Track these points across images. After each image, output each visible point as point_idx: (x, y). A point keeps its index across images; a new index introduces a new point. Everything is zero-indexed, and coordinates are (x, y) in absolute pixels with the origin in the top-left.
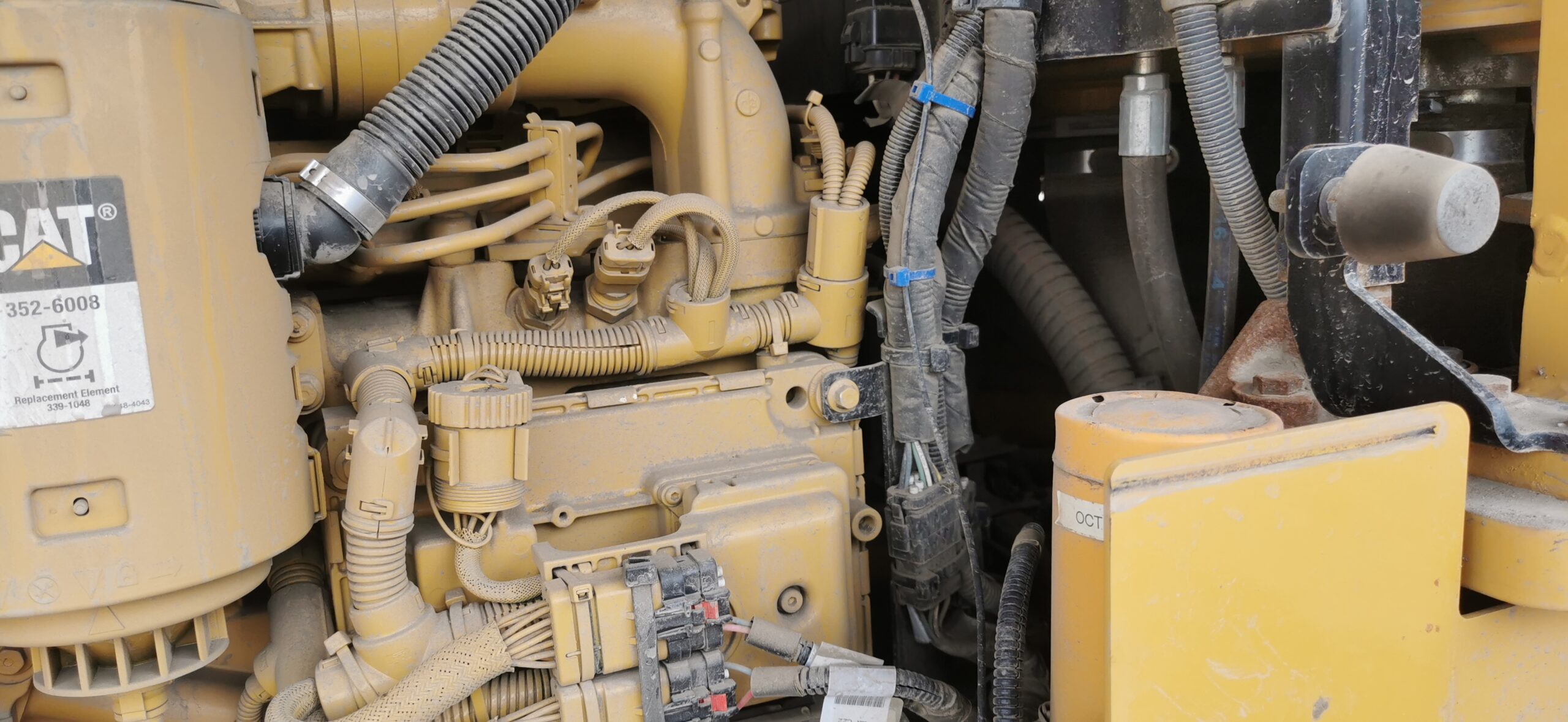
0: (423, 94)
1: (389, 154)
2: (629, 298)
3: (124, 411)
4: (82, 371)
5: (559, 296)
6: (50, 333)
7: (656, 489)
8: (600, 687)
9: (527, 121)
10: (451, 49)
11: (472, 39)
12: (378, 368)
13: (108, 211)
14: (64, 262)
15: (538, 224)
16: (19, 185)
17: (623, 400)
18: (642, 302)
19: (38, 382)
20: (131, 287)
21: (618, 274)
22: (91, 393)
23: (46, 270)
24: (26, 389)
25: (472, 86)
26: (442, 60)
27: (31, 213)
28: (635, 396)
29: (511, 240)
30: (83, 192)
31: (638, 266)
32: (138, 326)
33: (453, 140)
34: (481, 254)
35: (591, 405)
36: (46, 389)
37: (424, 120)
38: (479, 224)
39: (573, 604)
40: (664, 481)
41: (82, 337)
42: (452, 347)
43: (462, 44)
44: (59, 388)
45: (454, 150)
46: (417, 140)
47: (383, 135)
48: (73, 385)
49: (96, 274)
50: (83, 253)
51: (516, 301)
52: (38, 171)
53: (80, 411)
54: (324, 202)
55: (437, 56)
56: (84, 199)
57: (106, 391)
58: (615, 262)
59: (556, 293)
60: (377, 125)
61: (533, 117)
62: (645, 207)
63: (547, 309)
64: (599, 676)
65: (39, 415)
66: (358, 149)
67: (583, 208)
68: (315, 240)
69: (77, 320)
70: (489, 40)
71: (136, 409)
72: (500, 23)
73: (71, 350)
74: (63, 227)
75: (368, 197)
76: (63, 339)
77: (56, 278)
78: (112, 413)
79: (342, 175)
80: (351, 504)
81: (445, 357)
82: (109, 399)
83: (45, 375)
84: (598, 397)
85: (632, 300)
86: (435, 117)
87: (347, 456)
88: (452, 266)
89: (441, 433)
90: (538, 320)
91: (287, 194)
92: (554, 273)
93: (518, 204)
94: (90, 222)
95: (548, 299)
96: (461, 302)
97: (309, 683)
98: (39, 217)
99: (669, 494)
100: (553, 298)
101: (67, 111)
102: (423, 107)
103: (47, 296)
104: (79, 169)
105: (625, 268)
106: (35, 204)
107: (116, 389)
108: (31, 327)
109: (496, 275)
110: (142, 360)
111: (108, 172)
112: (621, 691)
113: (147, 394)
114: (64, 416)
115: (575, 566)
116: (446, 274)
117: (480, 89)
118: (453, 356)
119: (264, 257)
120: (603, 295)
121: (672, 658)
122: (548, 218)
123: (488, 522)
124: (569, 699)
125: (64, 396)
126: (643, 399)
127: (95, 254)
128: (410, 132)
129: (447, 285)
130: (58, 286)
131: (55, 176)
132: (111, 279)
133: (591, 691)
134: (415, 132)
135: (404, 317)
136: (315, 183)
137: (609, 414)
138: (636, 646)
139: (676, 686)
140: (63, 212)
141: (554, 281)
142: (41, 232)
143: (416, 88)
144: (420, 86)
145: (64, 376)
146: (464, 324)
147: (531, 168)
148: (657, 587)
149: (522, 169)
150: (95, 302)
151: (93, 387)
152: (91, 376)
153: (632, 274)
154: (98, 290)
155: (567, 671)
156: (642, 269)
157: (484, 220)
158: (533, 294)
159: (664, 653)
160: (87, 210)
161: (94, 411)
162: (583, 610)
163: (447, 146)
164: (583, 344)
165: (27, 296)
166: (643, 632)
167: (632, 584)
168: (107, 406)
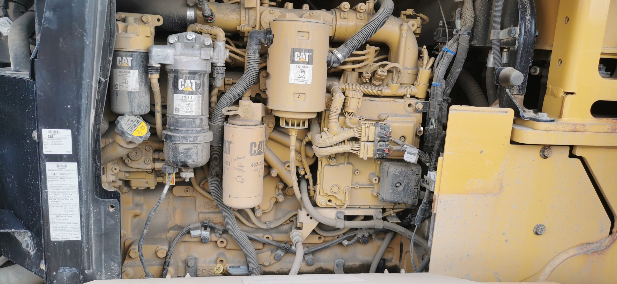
0: (354, 40)
1: (347, 50)
2: (380, 82)
3: (308, 84)
4: (304, 77)
5: (368, 79)
6: (301, 70)
7: (380, 117)
8: (367, 143)
9: (366, 46)
10: (360, 33)
11: (363, 32)
12: (336, 86)
13: (311, 54)
14: (304, 61)
15: (365, 66)
16: (301, 49)
17: (377, 100)
18: (382, 84)
19: (298, 77)
20: (312, 65)
21: (379, 77)
22: (304, 80)
23: (302, 62)
24: (296, 78)
25: (362, 40)
26: (358, 35)
27: (302, 53)
28: (379, 100)
29: (359, 68)
30: (309, 51)
31: (383, 76)
32: (312, 72)
33: (357, 49)
34: (353, 70)
35: (371, 100)
36: (299, 79)
37: (353, 45)
38: (353, 64)
39: (366, 127)
40: (382, 116)
41: (305, 72)
42: (348, 86)
43: (362, 32)
44: (300, 79)
45: (357, 50)
46: (352, 48)
47: (347, 47)
48: (302, 79)
49: (308, 63)
50: (307, 60)
51: (358, 80)
52: (304, 47)
53: (302, 83)
54: (336, 56)
55: (357, 34)
56: (309, 52)
57: (306, 80)
58: (379, 74)
59: (367, 79)
60: (346, 45)
61: (368, 45)
62: (387, 65)
63: (365, 82)
64: (367, 141)
65: (297, 82)
66: (342, 48)
67: (374, 63)
68: (334, 63)
69: (305, 69)
70: (366, 32)
71: (309, 84)
72: (368, 30)
73: (303, 73)
74: (305, 55)
75: (343, 57)
76: (302, 72)
77: (303, 63)
78: (306, 84)
79: (339, 52)
80: (332, 106)
81: (346, 87)
82: (306, 81)
83: (299, 77)
84: (372, 99)
85: (381, 83)
86: (355, 44)
87: (333, 99)
88: (348, 71)
89: (347, 98)
90: (363, 83)
91: (331, 54)
92: (367, 75)
93: (362, 61)
94: (309, 55)
95: (365, 80)
96: (349, 78)
97: (320, 135)
98: (303, 54)
99: (383, 118)
100: (366, 80)
101: (309, 39)
102: (354, 43)
103: (302, 65)
104: (309, 48)
105: (381, 76)
106: (303, 52)
107: (307, 80)
108: (299, 69)
109: (356, 74)
110: (311, 77)
111: (312, 49)
112: (371, 144)
113: (311, 82)
114: (300, 83)
115: (366, 123)
116: (347, 73)
117: (363, 40)
118: (348, 87)
119: (327, 64)
120: (375, 80)
121: (380, 141)
122: (367, 65)
123: (352, 115)
124: (362, 144)
125: (301, 80)
126: (380, 101)
127: (308, 60)
128: (351, 46)
129: (347, 75)
130: (303, 64)
131: (306, 48)
132: (310, 64)
133: (366, 143)
134: (352, 47)
135: (337, 80)
136: (335, 53)
137: (374, 102)
138: (375, 137)
139: (380, 146)
140: (306, 53)
141: (367, 76)
142: (303, 56)
143: (353, 39)
144: (354, 39)
145: (301, 77)
146: (348, 82)
147: (366, 55)
148: (380, 128)
149: (364, 55)
150: (307, 67)
151: (305, 79)
152: (305, 78)
153: (382, 77)
154: (308, 65)
155: (363, 139)
156: (384, 76)
157: (354, 63)
158: (363, 78)
159: (379, 140)
160: (309, 54)
161: (304, 83)
162: (367, 129)
163: (356, 49)
164: (371, 89)
165: (299, 65)
166: (376, 134)
167: (375, 126)
168: (306, 83)
